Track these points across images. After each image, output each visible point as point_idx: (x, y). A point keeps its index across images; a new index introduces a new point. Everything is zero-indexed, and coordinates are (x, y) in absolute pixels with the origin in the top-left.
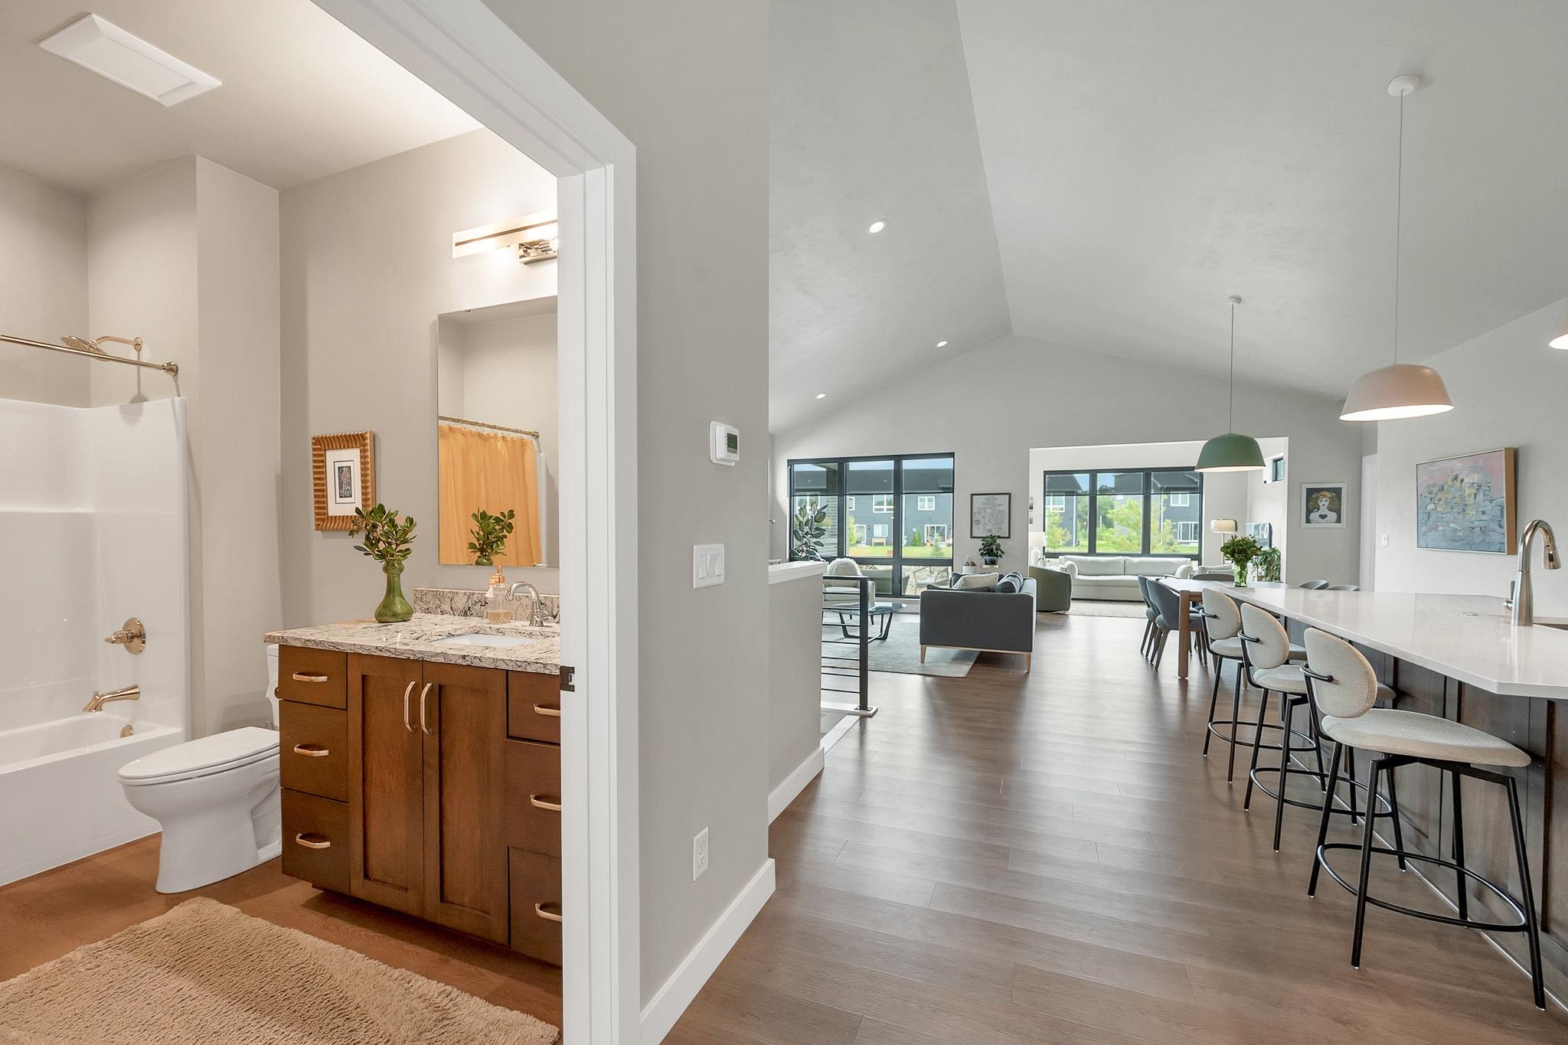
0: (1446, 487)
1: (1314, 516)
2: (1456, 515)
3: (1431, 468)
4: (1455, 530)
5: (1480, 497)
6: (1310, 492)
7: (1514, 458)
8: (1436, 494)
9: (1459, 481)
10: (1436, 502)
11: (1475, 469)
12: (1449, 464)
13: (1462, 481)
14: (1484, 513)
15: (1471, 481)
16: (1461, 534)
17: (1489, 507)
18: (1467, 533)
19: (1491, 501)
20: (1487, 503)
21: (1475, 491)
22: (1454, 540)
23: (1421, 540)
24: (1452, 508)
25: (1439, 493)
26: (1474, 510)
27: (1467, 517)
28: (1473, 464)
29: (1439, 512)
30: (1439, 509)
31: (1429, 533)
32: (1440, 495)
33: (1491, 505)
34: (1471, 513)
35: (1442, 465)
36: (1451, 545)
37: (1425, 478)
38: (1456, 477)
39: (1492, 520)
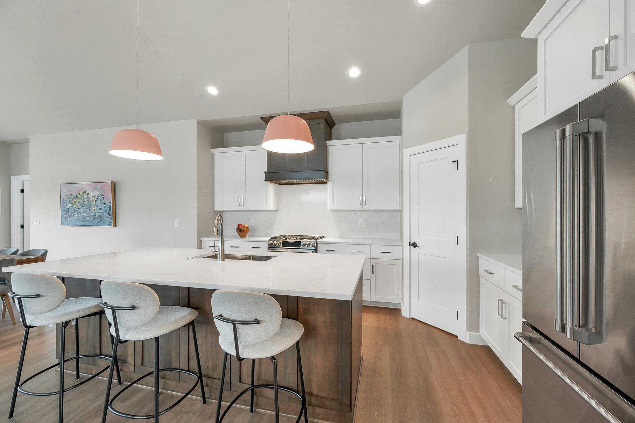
0: (79, 196)
2: (85, 209)
3: (69, 186)
4: (85, 217)
5: (99, 202)
7: (114, 185)
8: (73, 199)
9: (86, 194)
10: (73, 203)
11: (95, 189)
12: (80, 185)
13: (88, 194)
14: (100, 209)
15: (93, 194)
16: (88, 218)
17: (103, 207)
18: (92, 218)
19: (104, 204)
20: (102, 204)
21: (96, 199)
22: (84, 221)
23: (64, 222)
24: (83, 206)
25: (75, 199)
26: (95, 207)
27: (92, 211)
28: (95, 187)
29: (74, 208)
30: (75, 206)
31: (69, 218)
32: (75, 200)
33: (104, 205)
34: (93, 209)
35: (77, 185)
36: (82, 223)
37: (65, 191)
38: (85, 192)
39: (105, 212)
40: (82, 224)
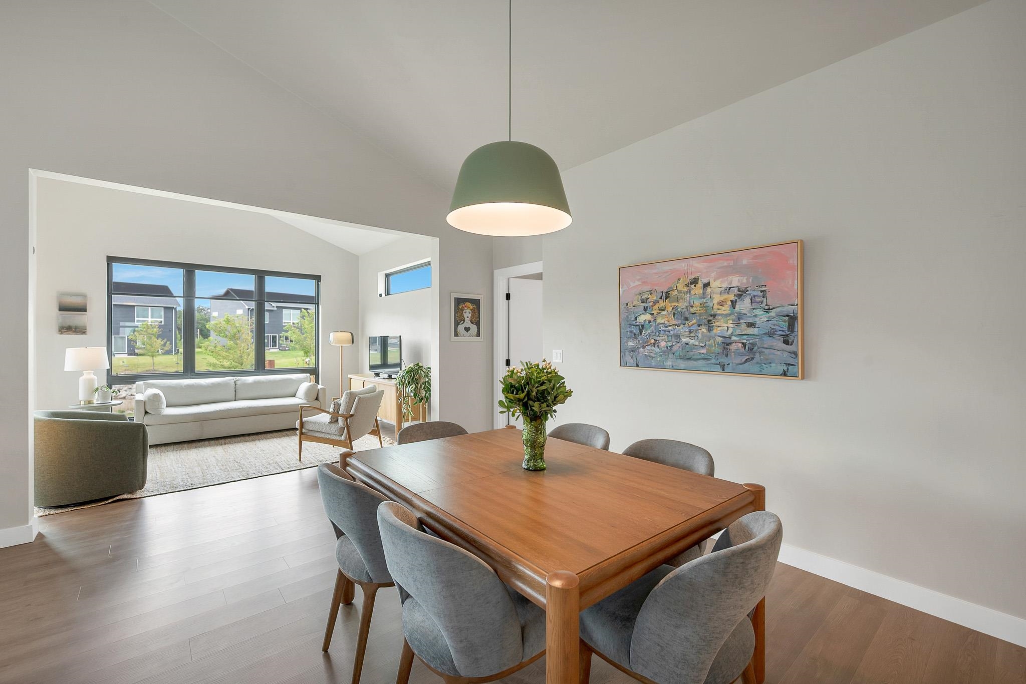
0: (674, 294)
1: (461, 328)
2: (695, 328)
3: (645, 271)
4: (692, 347)
5: (744, 306)
6: (459, 302)
8: (656, 302)
9: (700, 285)
10: (655, 312)
11: (724, 273)
12: (681, 266)
13: (707, 285)
14: (751, 325)
15: (725, 285)
16: (704, 351)
17: (762, 318)
18: (719, 350)
19: (768, 311)
20: (759, 312)
21: (732, 298)
22: (690, 359)
23: (628, 358)
24: (686, 319)
25: (661, 301)
26: (731, 322)
27: (716, 331)
28: (732, 263)
29: (660, 324)
30: (659, 320)
31: (641, 349)
32: (662, 304)
33: (768, 315)
34: (725, 325)
35: (667, 267)
36: (682, 364)
37: (634, 284)
38: (695, 282)
39: (771, 334)
40: (682, 366)
